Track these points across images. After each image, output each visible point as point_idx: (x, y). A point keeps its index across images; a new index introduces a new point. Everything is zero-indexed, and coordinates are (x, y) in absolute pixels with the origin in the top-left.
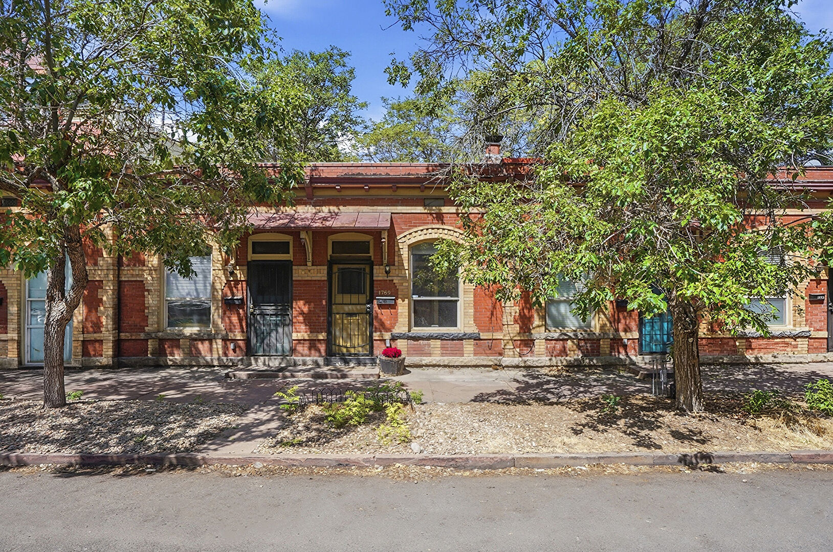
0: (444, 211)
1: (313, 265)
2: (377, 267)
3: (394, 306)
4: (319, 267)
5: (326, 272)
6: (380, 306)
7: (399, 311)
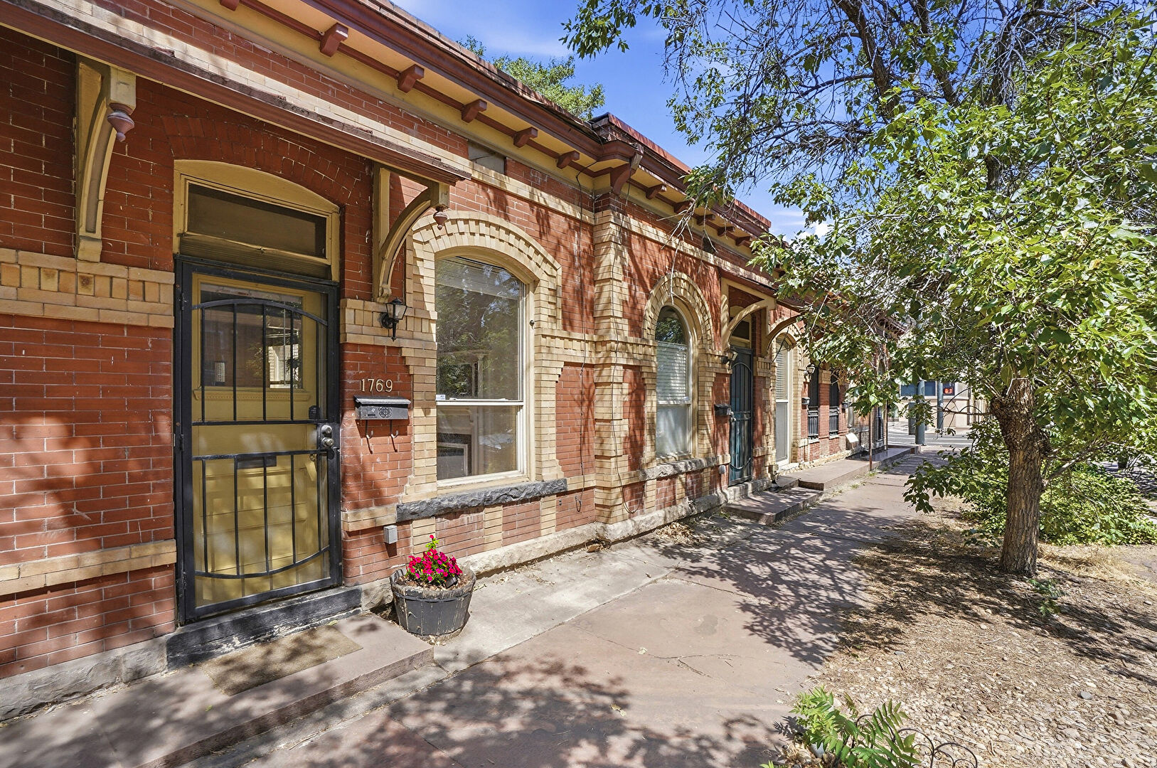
0: (509, 189)
1: (104, 259)
2: (358, 304)
3: (400, 427)
4: (136, 273)
5: (168, 296)
6: (366, 427)
7: (417, 438)
